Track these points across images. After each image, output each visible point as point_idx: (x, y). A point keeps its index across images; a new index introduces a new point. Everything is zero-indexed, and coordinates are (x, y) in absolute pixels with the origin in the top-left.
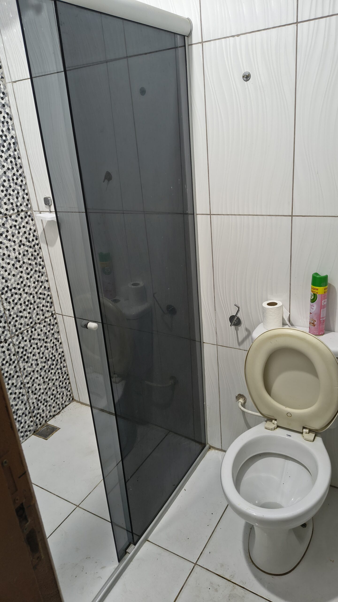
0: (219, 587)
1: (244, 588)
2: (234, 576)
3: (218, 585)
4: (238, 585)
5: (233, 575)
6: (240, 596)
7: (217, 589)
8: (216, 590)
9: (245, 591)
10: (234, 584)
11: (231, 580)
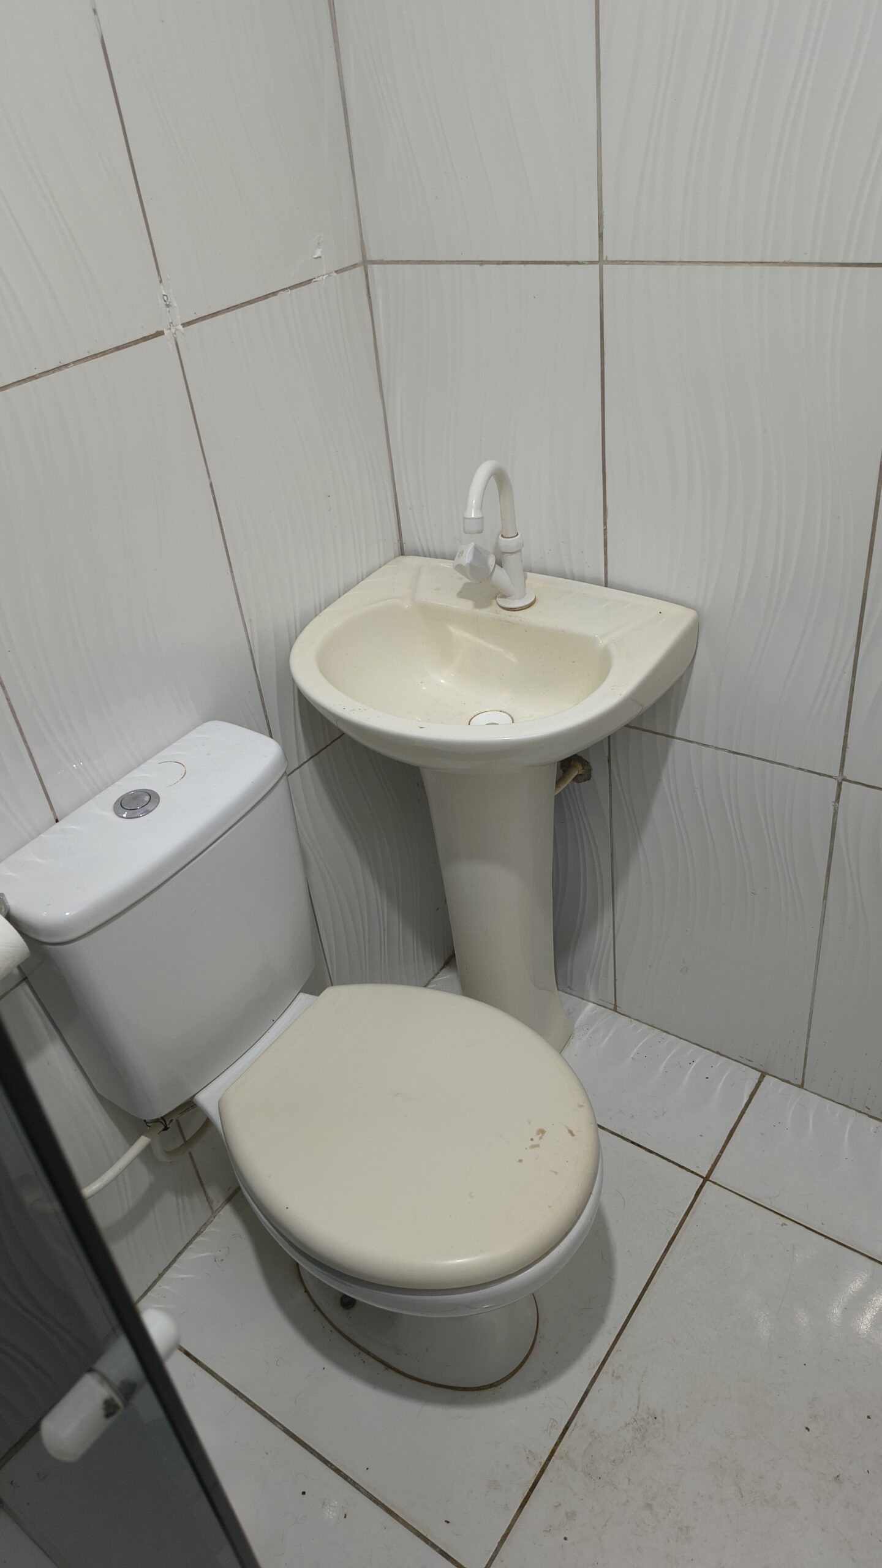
0: (560, 1505)
1: (566, 1428)
2: (529, 1451)
3: (557, 1506)
4: (557, 1445)
5: (528, 1453)
6: (590, 1444)
7: (567, 1514)
8: (571, 1516)
9: (575, 1425)
10: (556, 1454)
11: (540, 1463)
